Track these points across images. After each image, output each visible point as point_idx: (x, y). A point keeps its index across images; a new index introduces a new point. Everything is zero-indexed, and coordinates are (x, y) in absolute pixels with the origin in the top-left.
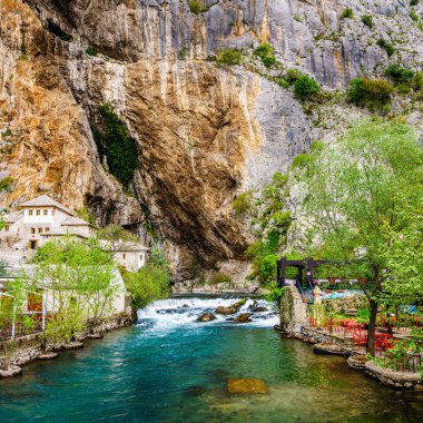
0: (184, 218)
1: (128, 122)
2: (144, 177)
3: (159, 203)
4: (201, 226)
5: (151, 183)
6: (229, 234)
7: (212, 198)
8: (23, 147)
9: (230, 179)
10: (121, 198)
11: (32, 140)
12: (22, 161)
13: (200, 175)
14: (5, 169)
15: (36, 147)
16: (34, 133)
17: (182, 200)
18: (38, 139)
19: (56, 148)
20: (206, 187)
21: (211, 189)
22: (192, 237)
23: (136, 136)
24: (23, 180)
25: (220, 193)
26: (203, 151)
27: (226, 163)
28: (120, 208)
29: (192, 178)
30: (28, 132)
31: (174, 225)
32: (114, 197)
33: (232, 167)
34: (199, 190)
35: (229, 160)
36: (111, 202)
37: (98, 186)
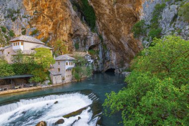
0: (115, 40)
2: (98, 23)
5: (101, 26)
6: (134, 46)
7: (126, 28)
8: (42, 17)
9: (134, 16)
10: (90, 34)
11: (45, 13)
12: (42, 23)
13: (119, 17)
14: (35, 26)
15: (47, 16)
16: (46, 10)
17: (113, 32)
18: (48, 13)
19: (55, 15)
20: (123, 23)
21: (125, 24)
22: (120, 49)
23: (92, 4)
24: (42, 30)
25: (130, 25)
26: (120, 4)
27: (132, 8)
28: (89, 38)
29: (116, 20)
30: (44, 10)
31: (112, 44)
32: (86, 34)
33: (135, 10)
34: (119, 25)
35: (133, 6)
36: (84, 36)
37: (76, 29)
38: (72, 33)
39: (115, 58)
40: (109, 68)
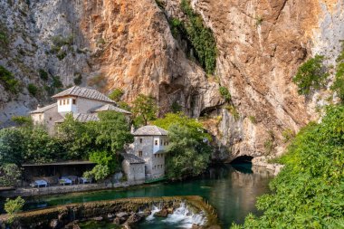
0: (256, 98)
1: (202, 12)
2: (222, 63)
3: (236, 85)
4: (271, 105)
5: (228, 67)
6: (296, 112)
8: (111, 51)
9: (300, 48)
10: (203, 85)
11: (118, 43)
12: (111, 62)
13: (268, 50)
15: (122, 49)
16: (120, 38)
17: (251, 80)
19: (136, 48)
20: (274, 62)
21: (279, 64)
22: (266, 116)
23: (210, 25)
24: (112, 76)
25: (290, 67)
26: (270, 24)
27: (295, 31)
28: (202, 94)
29: (260, 55)
30: (115, 38)
31: (250, 105)
32: (195, 84)
34: (266, 67)
35: (299, 27)
36: (192, 88)
37: (175, 75)
38: (168, 82)
39: (253, 135)
40: (240, 155)
